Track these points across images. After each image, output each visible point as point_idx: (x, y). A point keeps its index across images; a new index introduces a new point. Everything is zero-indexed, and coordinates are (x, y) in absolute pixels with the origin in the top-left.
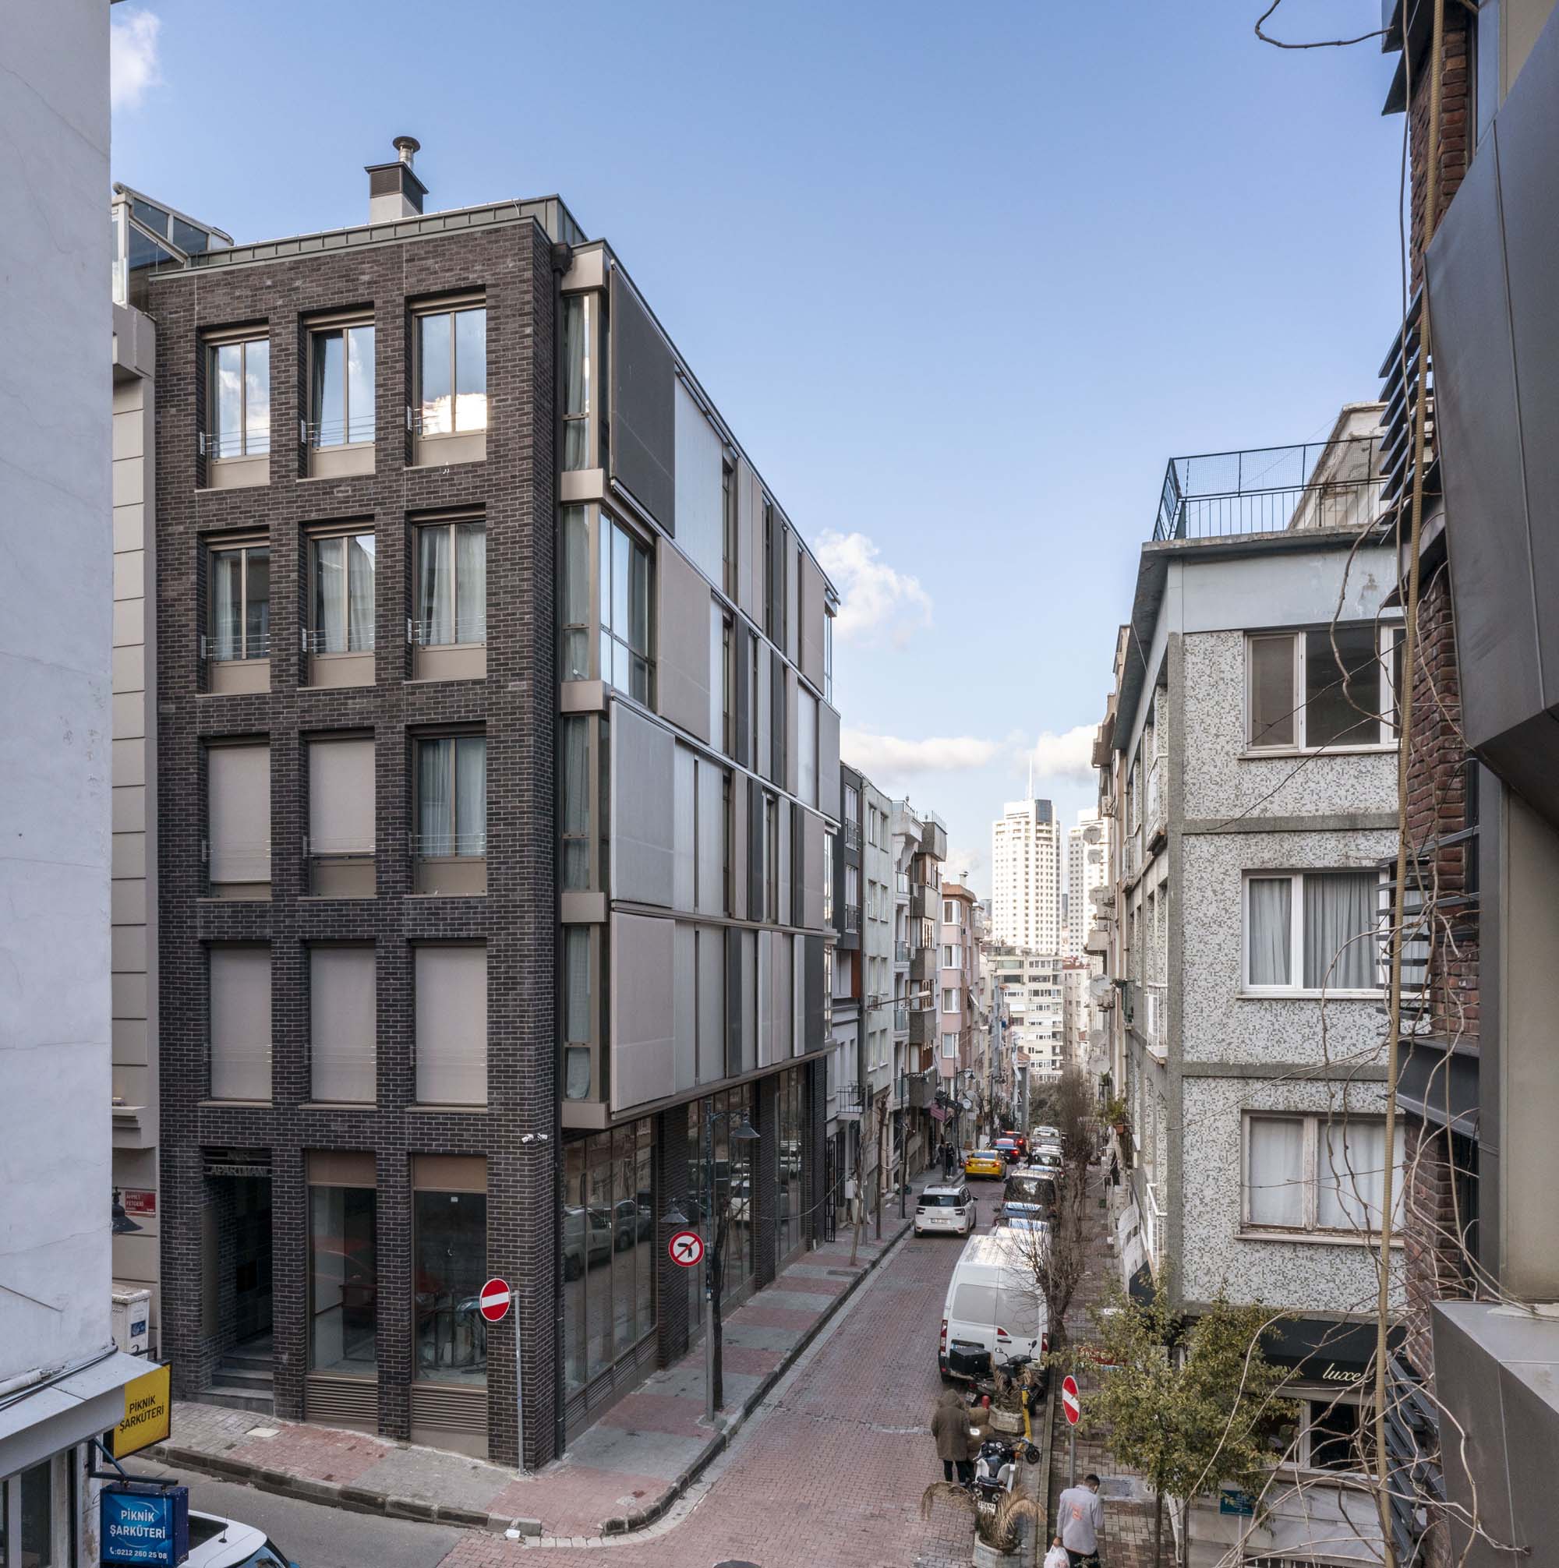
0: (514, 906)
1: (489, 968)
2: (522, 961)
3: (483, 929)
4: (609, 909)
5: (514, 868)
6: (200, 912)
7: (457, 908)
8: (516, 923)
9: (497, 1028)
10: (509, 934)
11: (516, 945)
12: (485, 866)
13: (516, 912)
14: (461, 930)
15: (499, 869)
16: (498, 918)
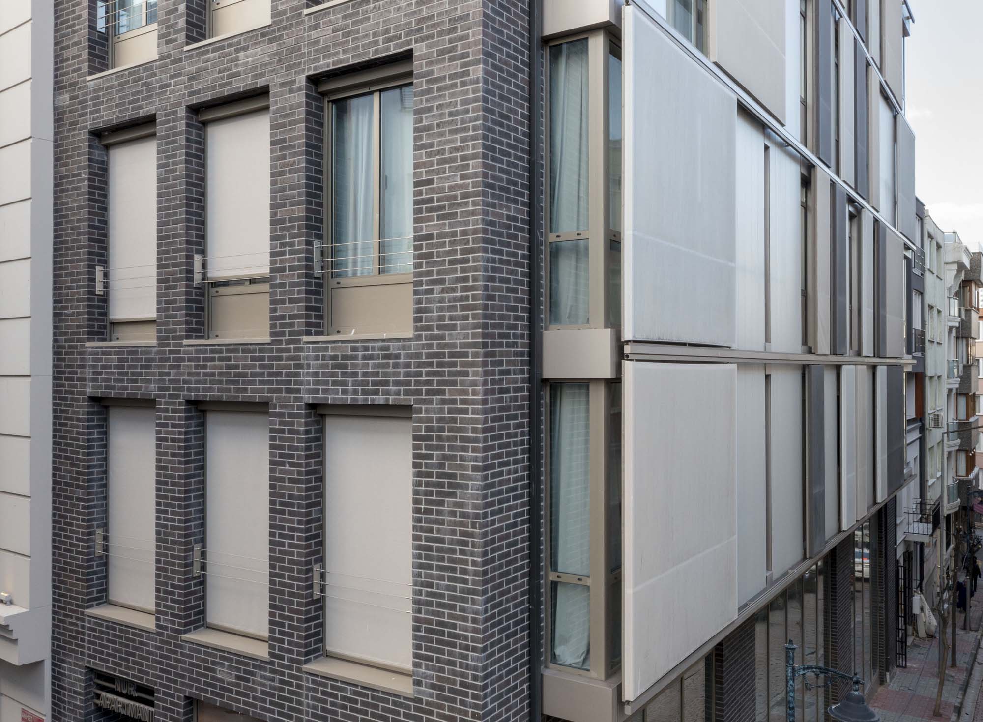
0: (452, 355)
1: (416, 456)
2: (464, 449)
3: (407, 393)
4: (620, 355)
5: (453, 290)
6: (89, 360)
7: (371, 357)
8: (454, 383)
9: (427, 557)
10: (444, 402)
11: (454, 420)
12: (411, 287)
13: (454, 364)
14: (376, 392)
15: (431, 291)
16: (428, 374)
